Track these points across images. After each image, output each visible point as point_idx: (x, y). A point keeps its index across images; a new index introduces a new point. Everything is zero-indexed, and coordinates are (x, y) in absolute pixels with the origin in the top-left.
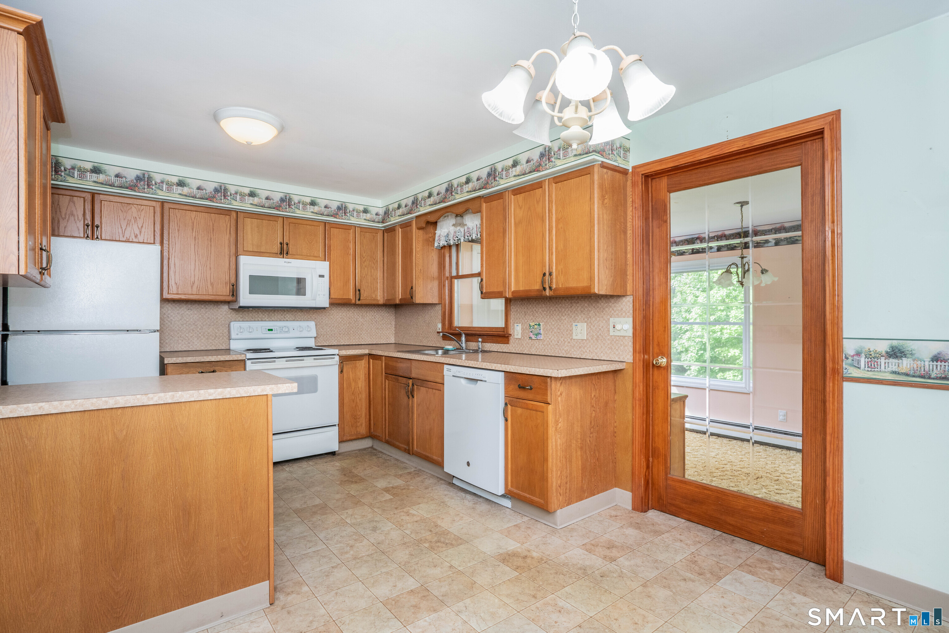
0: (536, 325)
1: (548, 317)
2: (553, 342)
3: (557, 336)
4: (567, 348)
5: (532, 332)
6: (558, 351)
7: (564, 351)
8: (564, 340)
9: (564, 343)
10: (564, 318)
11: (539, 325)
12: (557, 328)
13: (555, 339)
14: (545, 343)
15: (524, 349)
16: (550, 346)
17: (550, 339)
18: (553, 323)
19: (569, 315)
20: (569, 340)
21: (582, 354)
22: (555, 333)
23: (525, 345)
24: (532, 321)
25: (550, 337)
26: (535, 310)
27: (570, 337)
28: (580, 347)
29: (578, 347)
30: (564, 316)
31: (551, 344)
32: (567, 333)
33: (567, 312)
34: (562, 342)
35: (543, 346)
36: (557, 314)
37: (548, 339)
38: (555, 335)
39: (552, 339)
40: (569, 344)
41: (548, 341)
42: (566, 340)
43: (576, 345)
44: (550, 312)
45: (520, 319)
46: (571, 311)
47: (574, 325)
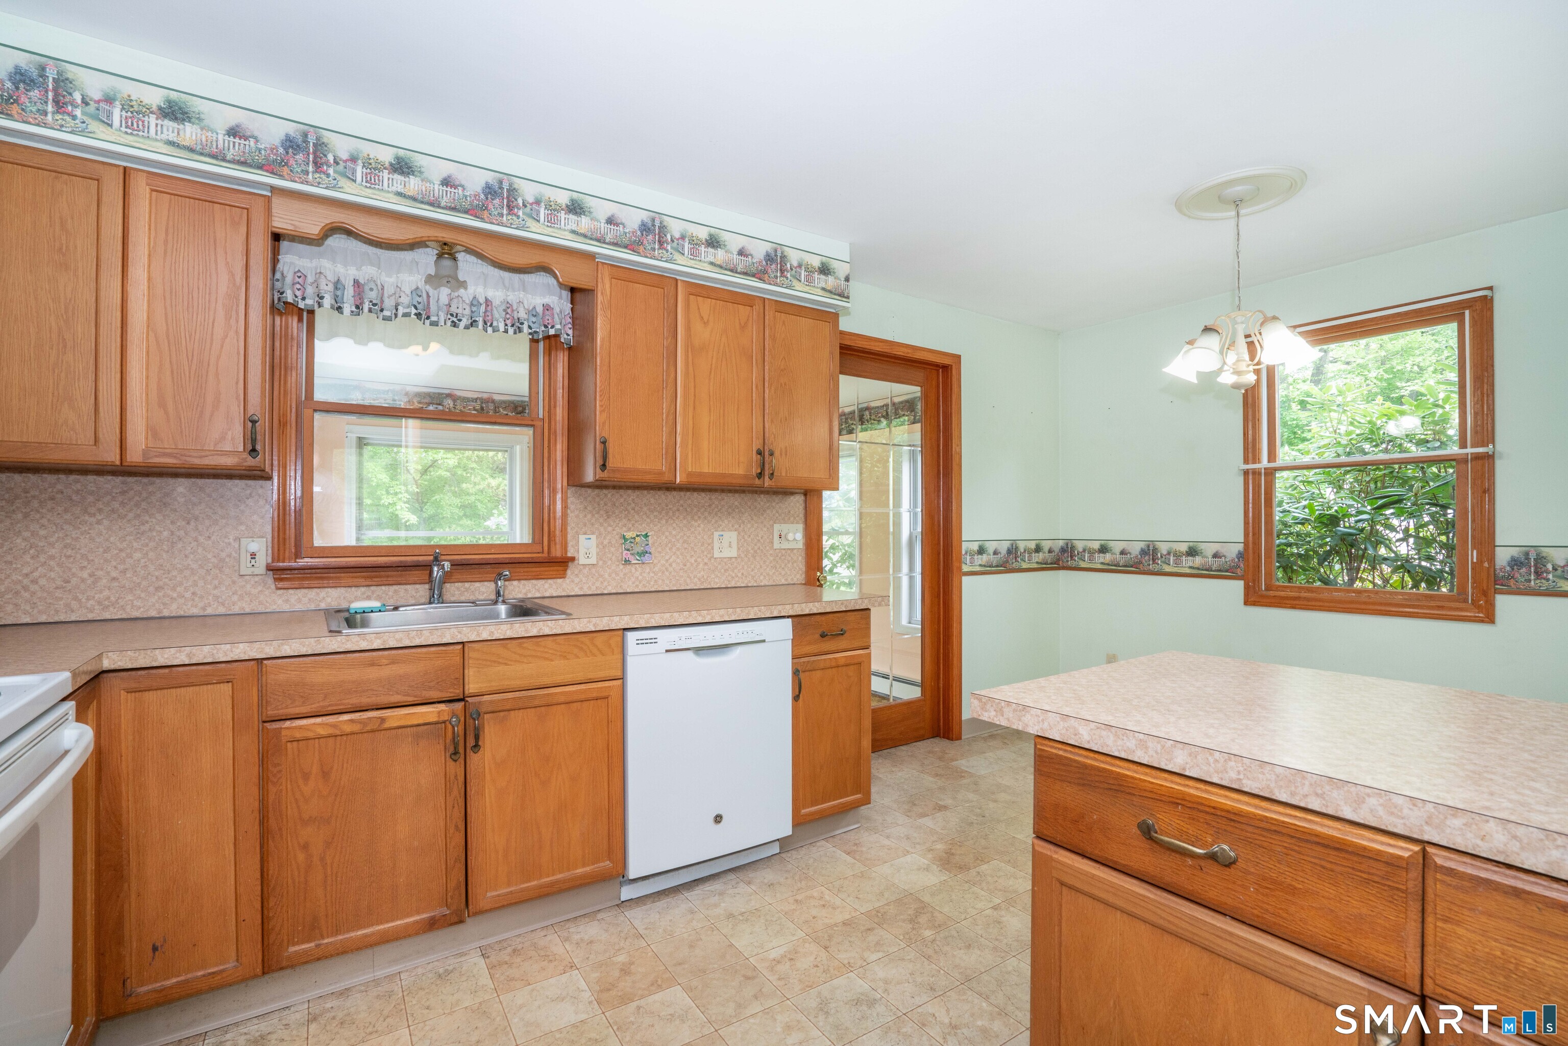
0: (637, 536)
1: (664, 522)
2: (674, 565)
3: (682, 554)
4: (702, 573)
5: (628, 550)
6: (685, 581)
7: (696, 579)
8: (696, 561)
9: (697, 566)
10: (696, 524)
11: (646, 536)
12: (681, 541)
13: (678, 561)
14: (656, 569)
15: (605, 584)
16: (667, 573)
17: (667, 561)
18: (674, 533)
19: (705, 518)
20: (706, 561)
21: (729, 581)
22: (678, 549)
23: (607, 576)
24: (624, 529)
25: (667, 557)
26: (633, 509)
27: (709, 556)
28: (726, 570)
29: (723, 570)
30: (696, 521)
31: (671, 569)
32: (703, 548)
33: (702, 514)
34: (692, 564)
35: (652, 575)
36: (681, 517)
37: (663, 562)
38: (678, 553)
39: (671, 560)
40: (706, 567)
41: (663, 565)
42: (699, 560)
43: (719, 567)
44: (667, 513)
45: (593, 524)
46: (710, 513)
47: (716, 534)
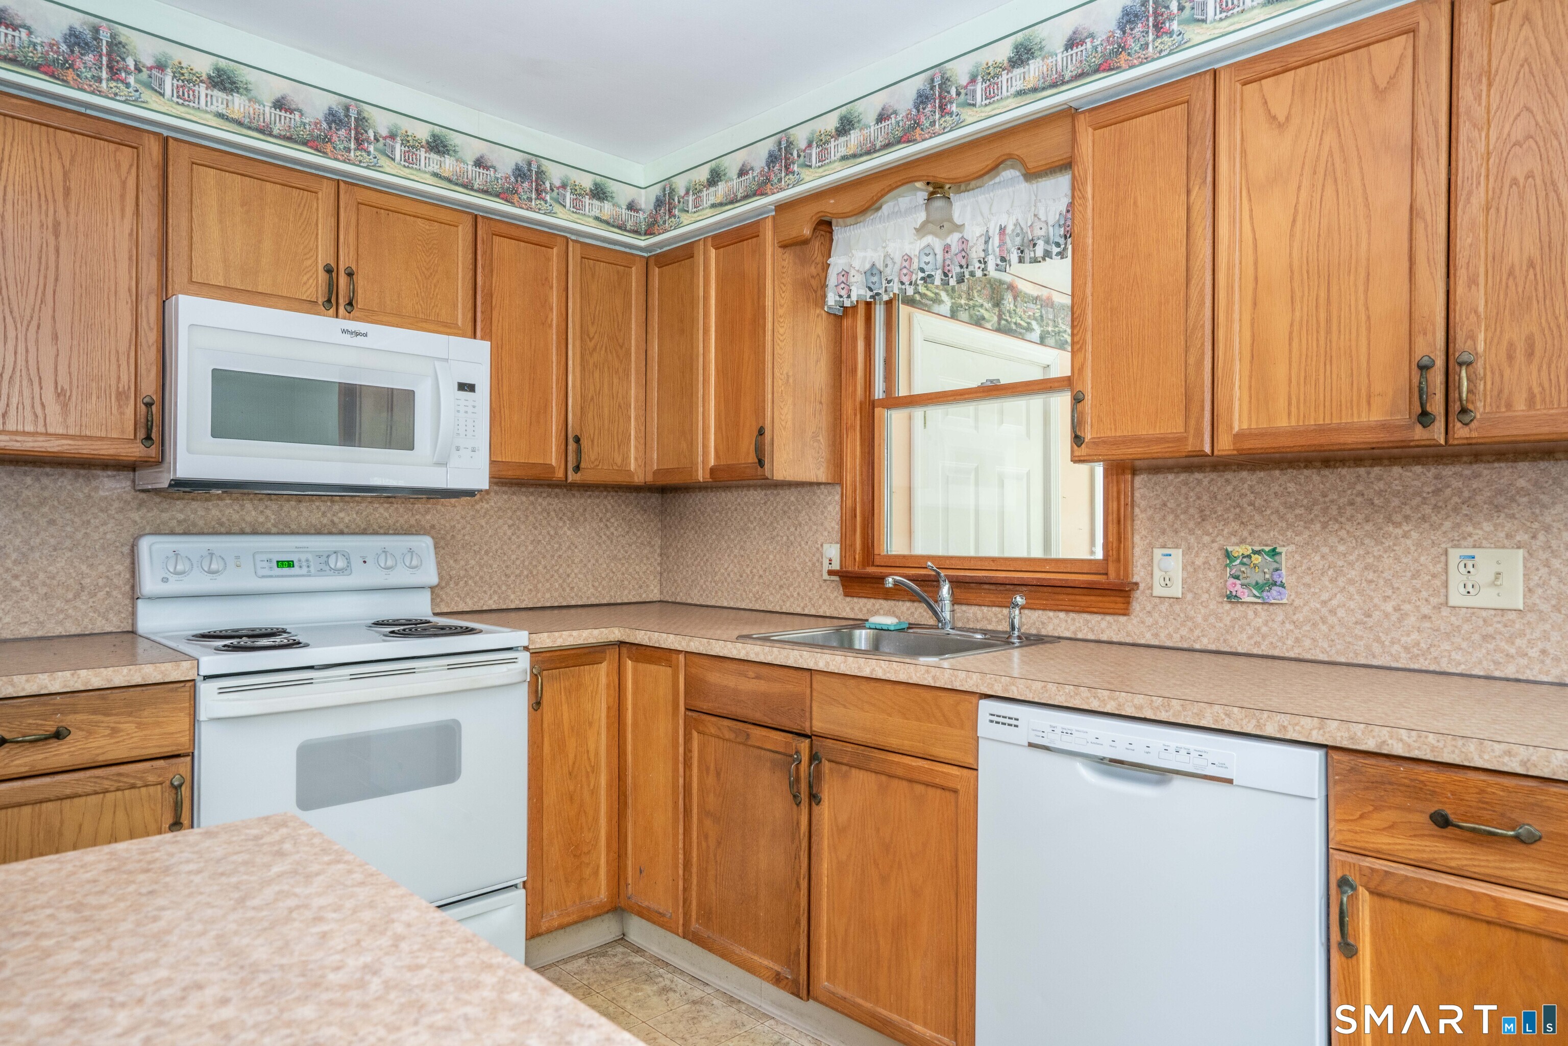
0: (1255, 552)
1: (1318, 526)
2: (1341, 613)
3: (1360, 592)
5: (1237, 578)
6: (1368, 647)
7: (1396, 647)
8: (1397, 609)
9: (1400, 620)
10: (1399, 531)
11: (1274, 553)
13: (1352, 604)
14: (1299, 617)
15: (1197, 632)
16: (1324, 628)
17: (1324, 603)
18: (1341, 548)
19: (1424, 519)
22: (1351, 582)
23: (1199, 619)
24: (1234, 540)
25: (1325, 596)
26: (1251, 504)
27: (1434, 601)
30: (1398, 525)
31: (1332, 620)
32: (1417, 583)
33: (1417, 509)
35: (1289, 626)
36: (1360, 517)
38: (1352, 589)
39: (1334, 602)
40: (1427, 624)
41: (1316, 611)
42: (1407, 607)
44: (1325, 511)
45: (1176, 531)
46: (1436, 508)
47: (1455, 555)
